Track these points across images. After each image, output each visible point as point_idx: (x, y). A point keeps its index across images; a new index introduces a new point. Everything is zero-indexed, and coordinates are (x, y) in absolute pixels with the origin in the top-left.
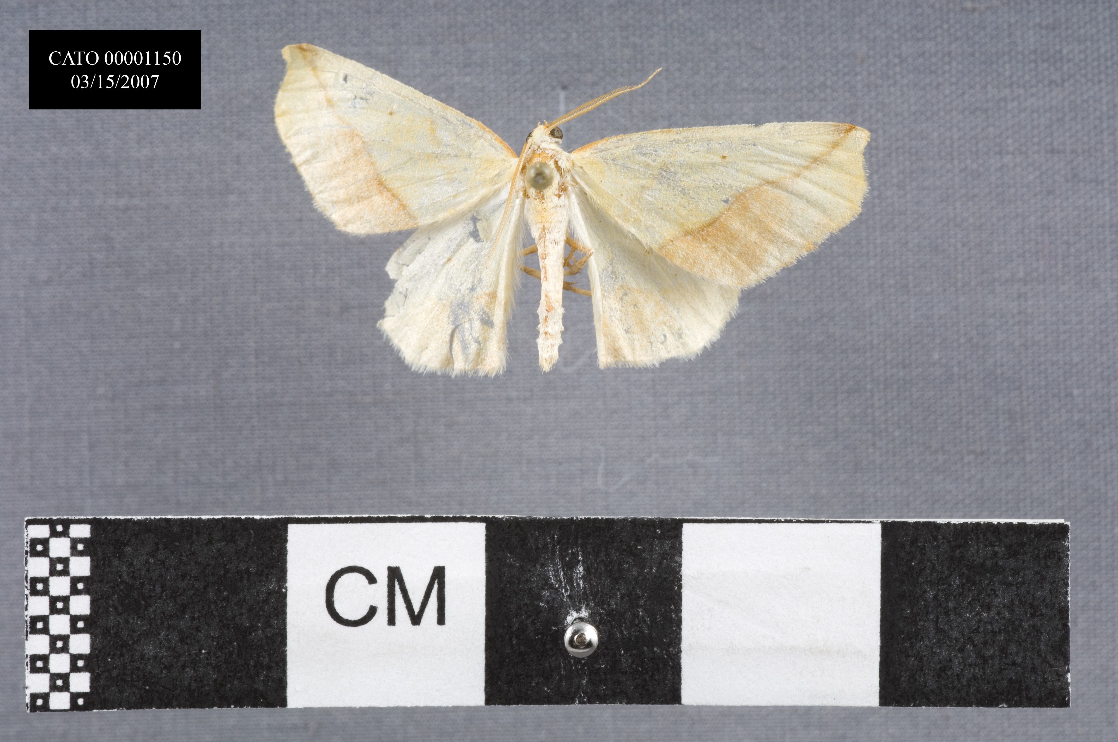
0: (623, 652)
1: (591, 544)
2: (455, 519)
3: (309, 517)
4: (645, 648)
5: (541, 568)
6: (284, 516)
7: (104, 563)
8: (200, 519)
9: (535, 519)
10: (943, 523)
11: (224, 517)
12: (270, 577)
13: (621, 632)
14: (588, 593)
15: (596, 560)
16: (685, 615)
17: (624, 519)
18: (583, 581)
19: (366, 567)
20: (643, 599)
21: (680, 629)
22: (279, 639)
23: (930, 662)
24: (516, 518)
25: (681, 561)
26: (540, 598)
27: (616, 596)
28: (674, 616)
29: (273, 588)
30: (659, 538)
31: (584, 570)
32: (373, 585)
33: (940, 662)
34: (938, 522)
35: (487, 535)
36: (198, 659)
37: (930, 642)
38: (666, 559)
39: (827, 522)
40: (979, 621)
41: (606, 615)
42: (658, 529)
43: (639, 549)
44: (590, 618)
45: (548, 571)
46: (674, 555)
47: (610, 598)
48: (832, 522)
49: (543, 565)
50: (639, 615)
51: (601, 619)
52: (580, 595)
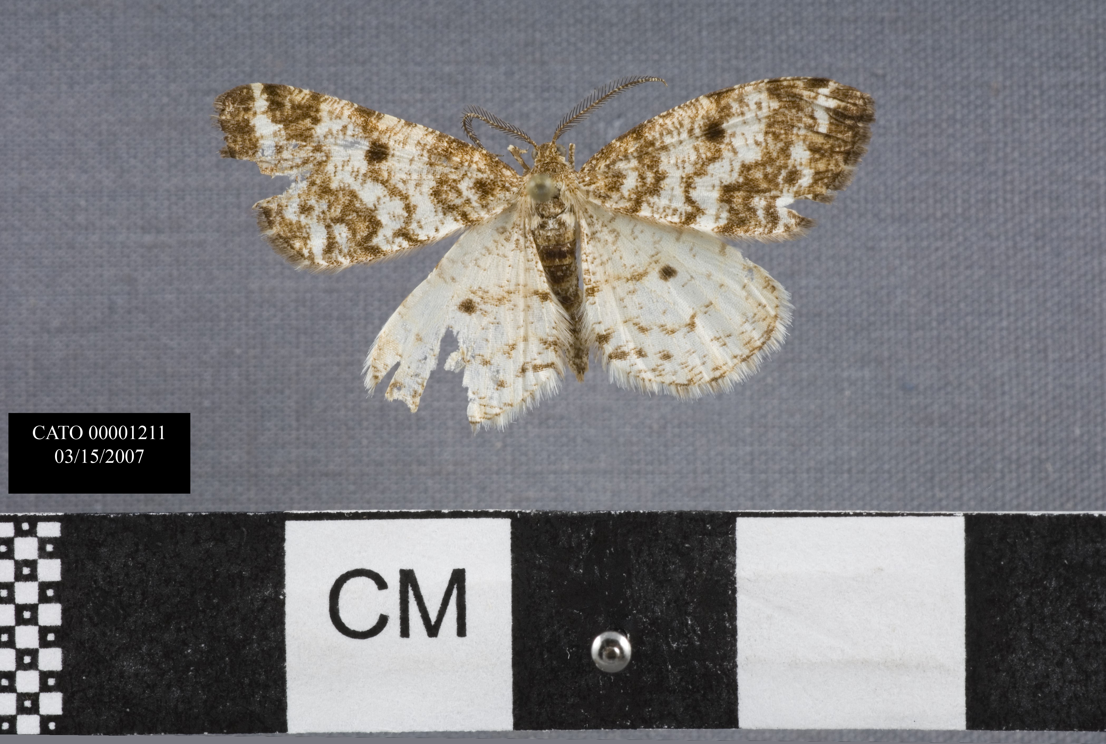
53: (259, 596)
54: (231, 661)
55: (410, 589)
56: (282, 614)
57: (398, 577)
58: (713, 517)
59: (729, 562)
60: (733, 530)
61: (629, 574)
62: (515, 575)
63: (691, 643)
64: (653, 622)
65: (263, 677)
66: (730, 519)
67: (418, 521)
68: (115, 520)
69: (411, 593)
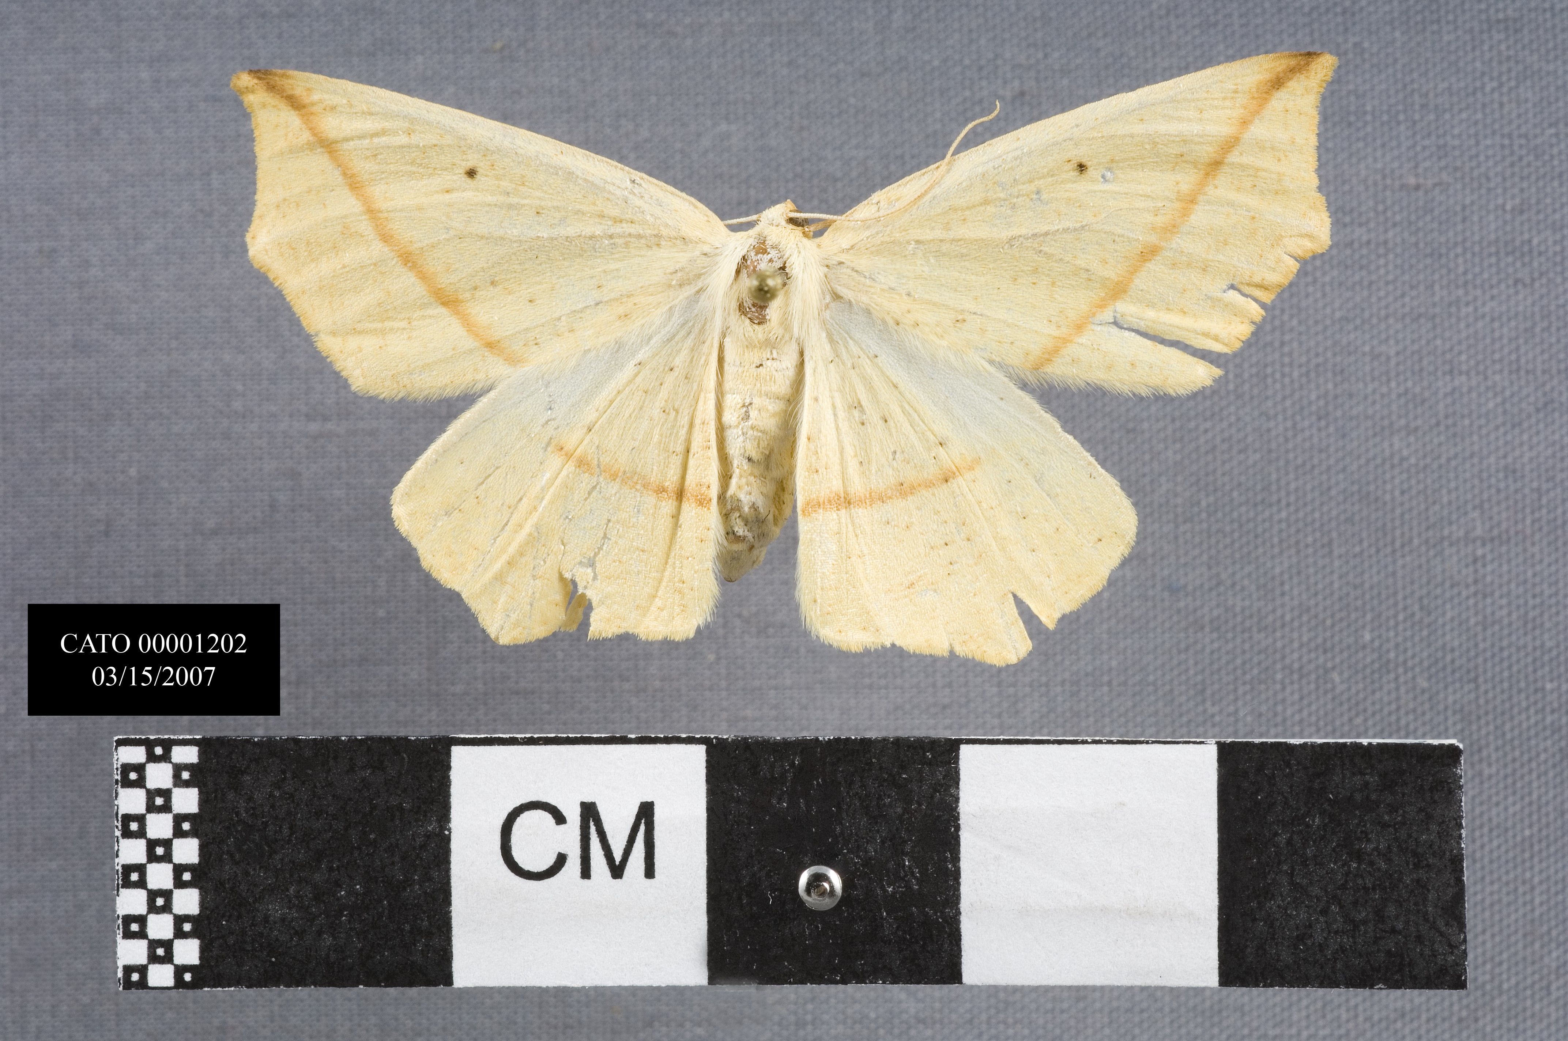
53: (421, 830)
54: (390, 904)
55: (592, 824)
56: (447, 852)
57: (578, 810)
58: (933, 744)
59: (952, 795)
60: (957, 759)
61: (839, 807)
62: (710, 810)
63: (908, 887)
64: (867, 863)
65: (426, 923)
66: (954, 746)
67: (601, 746)
68: (260, 744)
69: (593, 829)
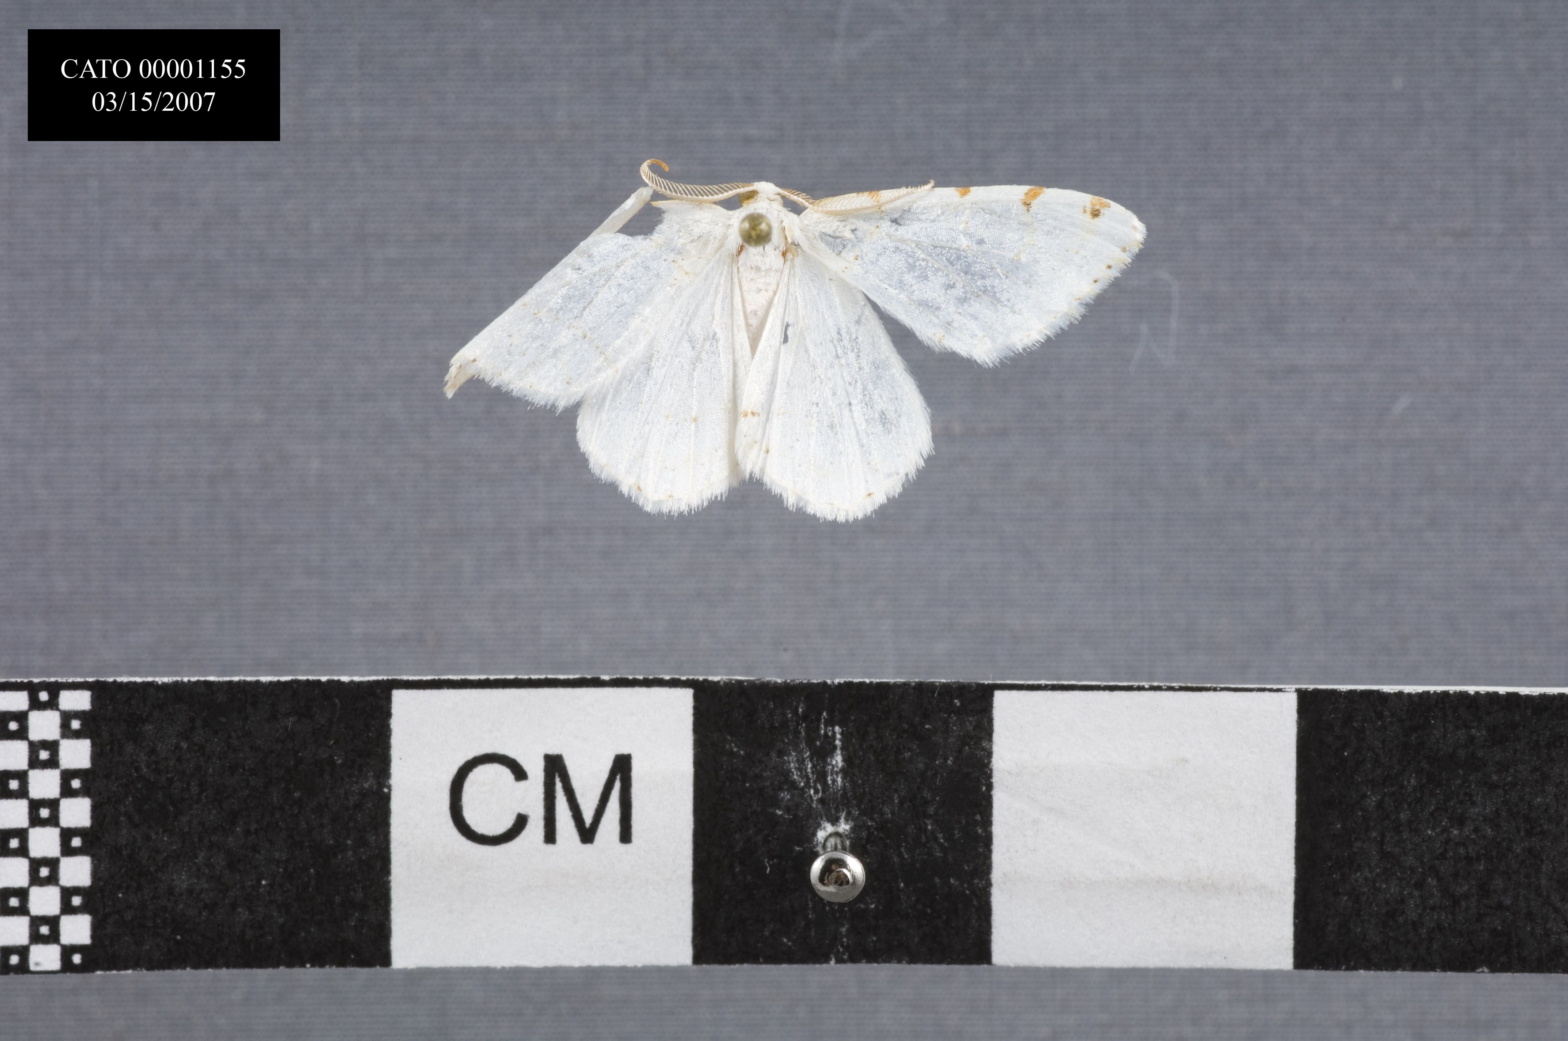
0: (902, 885)
1: (855, 721)
2: (647, 683)
3: (425, 678)
4: (937, 880)
5: (779, 757)
6: (385, 678)
7: (112, 749)
8: (258, 682)
9: (768, 683)
10: (1392, 692)
11: (294, 678)
12: (365, 769)
13: (900, 855)
14: (849, 795)
15: (861, 745)
16: (998, 829)
17: (905, 684)
18: (842, 778)
19: (512, 754)
20: (933, 805)
21: (990, 851)
22: (379, 864)
23: (1371, 904)
24: (740, 682)
25: (991, 748)
26: (776, 804)
27: (893, 800)
28: (980, 831)
29: (369, 785)
30: (958, 712)
31: (844, 760)
32: (523, 783)
33: (1387, 903)
34: (1385, 690)
35: (695, 708)
36: (254, 893)
37: (1370, 873)
38: (968, 744)
39: (1215, 689)
40: (1448, 841)
41: (876, 829)
42: (956, 698)
43: (928, 729)
44: (853, 833)
45: (789, 762)
46: (981, 739)
47: (883, 803)
48: (1222, 689)
49: (781, 753)
50: (926, 828)
51: (870, 835)
52: (837, 798)
